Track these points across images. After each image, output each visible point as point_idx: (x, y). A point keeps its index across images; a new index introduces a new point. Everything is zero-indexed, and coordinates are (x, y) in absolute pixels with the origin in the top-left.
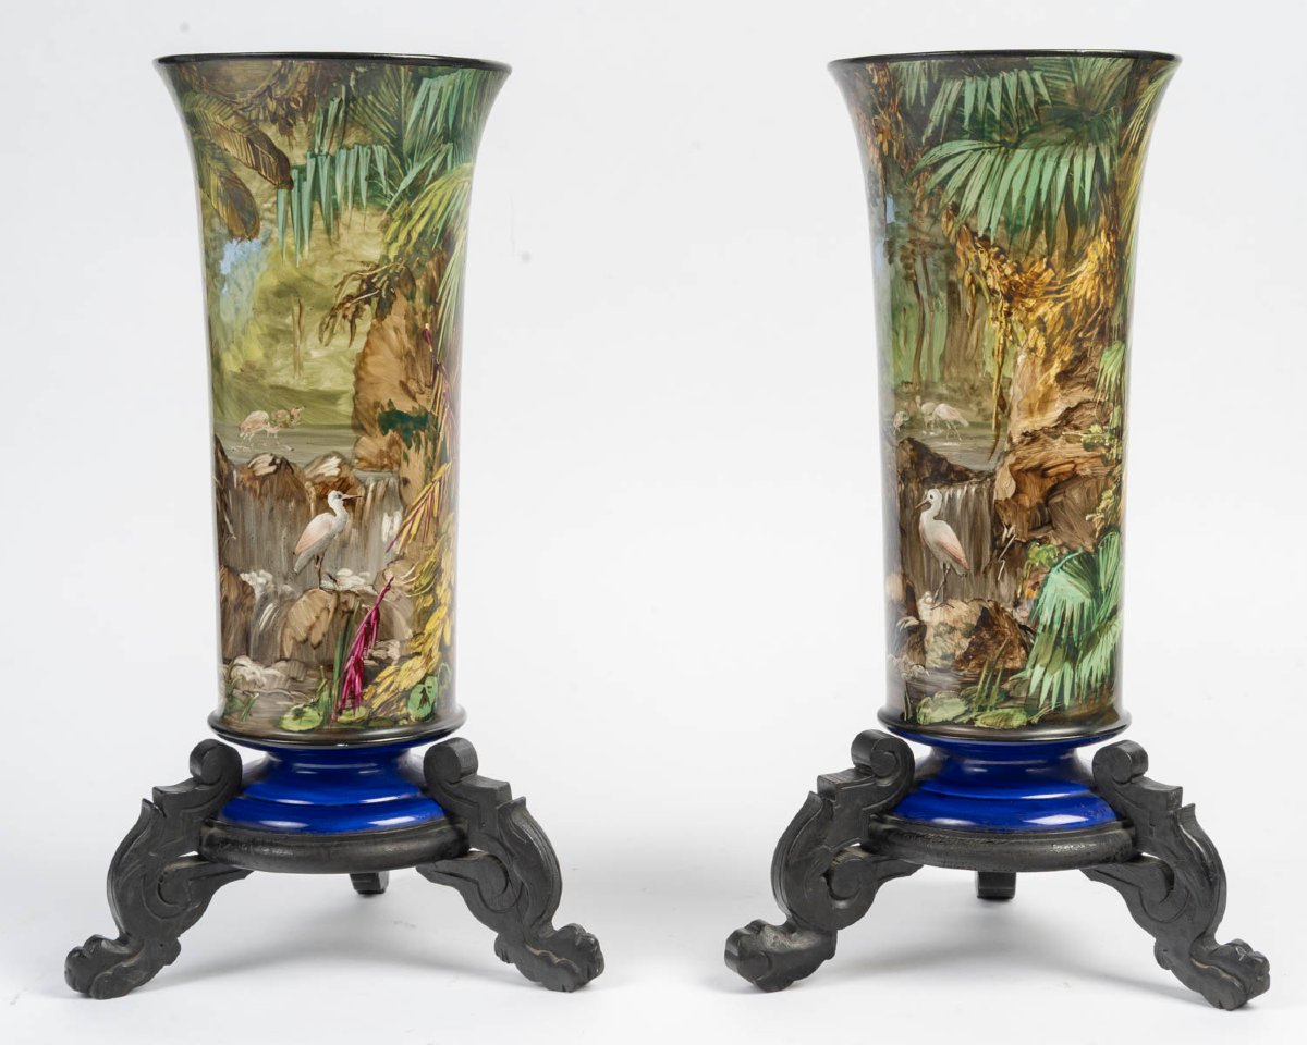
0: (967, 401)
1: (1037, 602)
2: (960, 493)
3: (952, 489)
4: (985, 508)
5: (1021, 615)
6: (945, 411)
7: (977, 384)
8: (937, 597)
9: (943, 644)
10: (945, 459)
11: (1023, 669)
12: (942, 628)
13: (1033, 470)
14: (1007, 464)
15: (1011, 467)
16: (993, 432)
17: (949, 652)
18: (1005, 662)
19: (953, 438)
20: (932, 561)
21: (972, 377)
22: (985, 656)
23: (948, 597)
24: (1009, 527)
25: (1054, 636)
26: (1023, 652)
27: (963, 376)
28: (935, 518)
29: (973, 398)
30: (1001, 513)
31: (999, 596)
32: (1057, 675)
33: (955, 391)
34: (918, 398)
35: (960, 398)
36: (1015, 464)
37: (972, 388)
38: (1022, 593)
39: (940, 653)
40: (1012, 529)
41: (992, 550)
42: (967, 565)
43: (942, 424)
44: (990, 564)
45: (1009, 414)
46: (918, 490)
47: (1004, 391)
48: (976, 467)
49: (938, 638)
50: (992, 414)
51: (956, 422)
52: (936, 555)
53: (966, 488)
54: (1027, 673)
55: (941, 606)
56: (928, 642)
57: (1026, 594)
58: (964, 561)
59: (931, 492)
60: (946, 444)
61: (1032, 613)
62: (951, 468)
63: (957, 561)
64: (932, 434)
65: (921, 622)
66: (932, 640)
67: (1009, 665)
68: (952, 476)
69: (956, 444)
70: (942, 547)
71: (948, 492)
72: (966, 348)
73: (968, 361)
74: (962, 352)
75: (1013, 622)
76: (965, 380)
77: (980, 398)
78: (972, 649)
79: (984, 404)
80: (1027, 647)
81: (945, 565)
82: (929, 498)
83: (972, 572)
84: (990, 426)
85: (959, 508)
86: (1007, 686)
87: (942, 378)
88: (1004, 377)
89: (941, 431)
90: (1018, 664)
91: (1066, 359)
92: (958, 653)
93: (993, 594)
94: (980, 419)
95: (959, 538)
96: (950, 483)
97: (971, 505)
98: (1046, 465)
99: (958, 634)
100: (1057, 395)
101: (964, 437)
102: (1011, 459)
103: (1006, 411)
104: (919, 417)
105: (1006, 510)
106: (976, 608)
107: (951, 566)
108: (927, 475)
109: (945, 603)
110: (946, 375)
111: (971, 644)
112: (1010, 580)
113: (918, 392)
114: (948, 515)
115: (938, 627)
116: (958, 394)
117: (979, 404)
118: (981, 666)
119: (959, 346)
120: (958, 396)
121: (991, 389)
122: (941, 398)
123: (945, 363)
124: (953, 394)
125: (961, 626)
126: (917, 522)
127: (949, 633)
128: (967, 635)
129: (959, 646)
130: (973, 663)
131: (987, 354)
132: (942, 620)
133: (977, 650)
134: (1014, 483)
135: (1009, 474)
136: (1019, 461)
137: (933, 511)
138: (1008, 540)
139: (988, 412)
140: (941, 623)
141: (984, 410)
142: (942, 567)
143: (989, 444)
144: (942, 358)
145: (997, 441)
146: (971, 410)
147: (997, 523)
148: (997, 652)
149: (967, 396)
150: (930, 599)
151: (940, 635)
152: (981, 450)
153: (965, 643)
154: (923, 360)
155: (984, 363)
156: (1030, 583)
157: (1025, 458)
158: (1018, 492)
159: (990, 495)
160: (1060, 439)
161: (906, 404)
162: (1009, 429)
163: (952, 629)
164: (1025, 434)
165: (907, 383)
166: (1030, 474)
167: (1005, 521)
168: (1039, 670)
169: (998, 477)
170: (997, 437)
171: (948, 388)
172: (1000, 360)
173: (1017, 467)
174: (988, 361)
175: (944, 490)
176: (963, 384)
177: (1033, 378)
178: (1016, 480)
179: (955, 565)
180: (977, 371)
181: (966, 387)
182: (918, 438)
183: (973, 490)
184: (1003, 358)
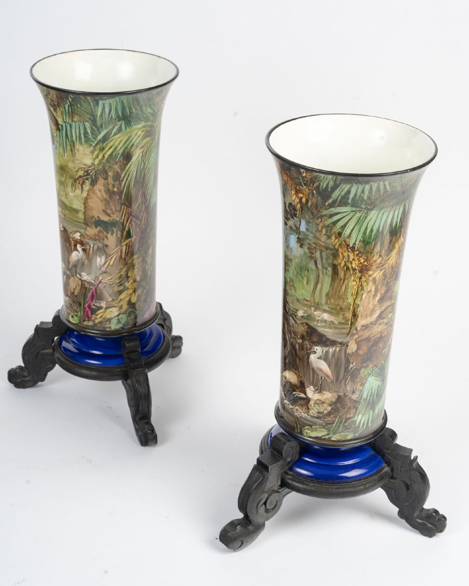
0: (338, 314)
1: (362, 390)
2: (331, 350)
3: (327, 348)
4: (343, 356)
5: (354, 397)
6: (326, 316)
7: (343, 307)
8: (317, 389)
9: (318, 408)
10: (325, 336)
11: (354, 417)
12: (318, 402)
13: (365, 340)
14: (354, 339)
15: (356, 339)
16: (349, 326)
17: (321, 411)
18: (347, 415)
19: (330, 328)
20: (315, 375)
21: (341, 304)
22: (338, 414)
23: (322, 390)
24: (352, 364)
25: (367, 402)
26: (354, 410)
27: (337, 303)
28: (318, 358)
29: (342, 313)
30: (350, 358)
31: (346, 390)
32: (367, 416)
33: (332, 309)
34: (313, 308)
35: (335, 312)
36: (357, 338)
37: (341, 308)
38: (356, 388)
39: (317, 411)
40: (354, 364)
41: (344, 373)
42: (332, 379)
43: (325, 321)
44: (343, 378)
45: (357, 318)
46: (310, 345)
47: (355, 309)
48: (340, 340)
49: (316, 405)
50: (349, 319)
51: (332, 322)
52: (317, 373)
53: (334, 348)
54: (356, 418)
55: (318, 393)
56: (311, 406)
57: (358, 388)
58: (331, 376)
59: (316, 348)
60: (326, 330)
61: (359, 395)
62: (328, 339)
63: (328, 376)
64: (319, 324)
65: (307, 397)
66: (313, 405)
67: (348, 416)
68: (328, 343)
69: (331, 330)
70: (321, 370)
71: (325, 349)
72: (340, 292)
73: (339, 297)
74: (337, 294)
75: (350, 399)
76: (338, 305)
77: (344, 313)
78: (332, 411)
79: (346, 315)
80: (356, 409)
81: (321, 377)
82: (315, 350)
83: (335, 381)
84: (348, 324)
85: (330, 356)
86: (346, 424)
87: (327, 303)
88: (356, 304)
89: (324, 324)
90: (352, 416)
91: (382, 293)
92: (325, 412)
93: (343, 390)
94: (344, 321)
95: (329, 367)
96: (326, 346)
97: (336, 355)
98: (371, 336)
99: (325, 405)
100: (377, 308)
101: (335, 328)
102: (356, 336)
103: (356, 318)
104: (312, 316)
105: (352, 357)
106: (335, 395)
107: (325, 378)
108: (315, 340)
109: (320, 392)
110: (329, 302)
111: (332, 409)
112: (351, 384)
113: (313, 306)
114: (325, 358)
115: (316, 400)
116: (334, 310)
117: (343, 315)
118: (336, 417)
119: (336, 291)
120: (334, 311)
121: (350, 309)
122: (325, 311)
123: (328, 297)
124: (331, 310)
125: (328, 402)
126: (308, 358)
127: (322, 404)
128: (330, 405)
129: (326, 409)
130: (332, 416)
131: (349, 295)
132: (318, 398)
133: (334, 411)
134: (356, 346)
135: (354, 342)
136: (359, 337)
137: (318, 355)
138: (352, 368)
139: (347, 318)
140: (318, 400)
141: (346, 317)
142: (320, 378)
143: (347, 331)
144: (327, 295)
145: (351, 329)
146: (339, 317)
147: (348, 362)
148: (343, 412)
149: (338, 312)
150: (313, 389)
151: (317, 404)
152: (343, 334)
153: (329, 408)
154: (317, 293)
155: (347, 298)
156: (360, 384)
157: (362, 335)
158: (358, 348)
159: (346, 351)
160: (377, 325)
161: (306, 309)
162: (356, 325)
163: (323, 403)
164: (363, 326)
165: (307, 301)
166: (364, 342)
167: (351, 361)
168: (360, 416)
169: (350, 344)
170: (351, 328)
171: (329, 307)
172: (355, 297)
173: (359, 340)
174: (349, 298)
176: (336, 306)
177: (369, 303)
178: (358, 345)
179: (327, 378)
180: (344, 302)
181: (338, 307)
182: (311, 324)
183: (338, 349)
184: (356, 296)
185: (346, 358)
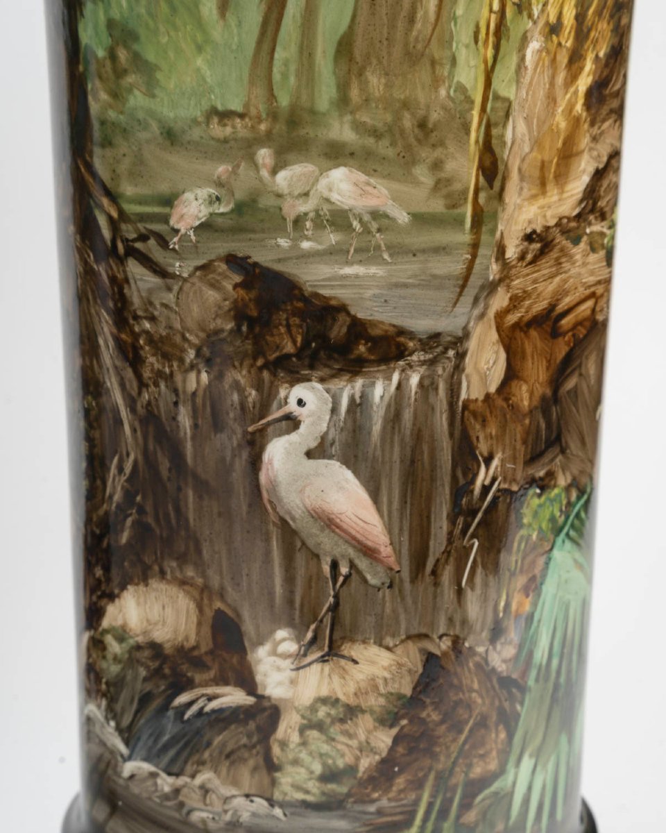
0: (408, 160)
1: (530, 617)
2: (380, 391)
3: (359, 383)
4: (441, 421)
5: (500, 657)
6: (346, 187)
7: (434, 116)
8: (314, 640)
9: (325, 748)
10: (343, 308)
11: (501, 771)
12: (322, 712)
13: (537, 322)
14: (491, 313)
15: (500, 316)
16: (466, 237)
17: (341, 763)
18: (470, 766)
19: (367, 254)
20: (300, 560)
21: (421, 96)
22: (427, 762)
23: (344, 639)
24: (488, 460)
25: (551, 685)
26: (503, 735)
27: (399, 94)
28: (310, 454)
29: (426, 154)
30: (476, 429)
31: (464, 622)
32: (551, 766)
33: (376, 134)
34: (264, 155)
35: (390, 152)
36: (507, 311)
37: (422, 125)
38: (507, 605)
39: (318, 768)
40: (495, 463)
41: (452, 520)
42: (392, 561)
43: (339, 219)
44: (447, 553)
45: (502, 189)
46: (259, 387)
47: (494, 132)
48: (422, 325)
49: (313, 734)
50: (465, 191)
51: (376, 215)
52: (311, 543)
53: (396, 377)
54: (510, 777)
55: (323, 660)
56: (284, 744)
57: (514, 606)
58: (386, 551)
59: (299, 391)
60: (348, 270)
61: (520, 647)
62: (359, 329)
63: (369, 552)
64: (306, 245)
65: (261, 698)
66: (295, 738)
67: (477, 771)
68: (362, 348)
69: (373, 270)
70: (329, 522)
71: (349, 390)
72: (412, 20)
73: (413, 57)
74: (399, 35)
75: (485, 671)
76: (406, 105)
77: (438, 152)
78: (401, 749)
79: (450, 166)
80: (508, 721)
81: (335, 566)
82: (292, 406)
83: (406, 575)
84: (459, 222)
85: (377, 428)
86: (471, 817)
87: (343, 101)
88: (497, 97)
89: (333, 238)
90: (493, 766)
91: (601, 54)
92: (365, 763)
93: (451, 620)
94: (437, 206)
95: (375, 495)
96: (355, 368)
97: (407, 415)
98: (561, 307)
99: (364, 724)
100: (584, 141)
101: (397, 251)
102: (500, 300)
103: (497, 184)
104: (266, 202)
105: (484, 423)
106: (411, 657)
107: (352, 565)
108: (289, 348)
109: (332, 652)
110: (354, 93)
111: (396, 740)
112: (486, 585)
113: (267, 139)
114: (348, 444)
115: (313, 708)
116: (385, 142)
117: (437, 166)
118: (418, 785)
119: (393, 19)
120: (384, 148)
121: (466, 129)
122: (336, 154)
123: (351, 59)
124: (370, 141)
125: (375, 702)
126: (255, 462)
127: (342, 721)
128: (387, 719)
129: (366, 748)
130: (400, 782)
131: (463, 35)
132: (324, 692)
133: (411, 751)
134: (503, 356)
135: (494, 336)
136: (515, 302)
137: (305, 436)
138: (486, 489)
139: (457, 186)
140: (324, 701)
141: (449, 181)
142: (326, 569)
143: (454, 266)
144: (344, 48)
145: (474, 256)
146: (417, 183)
147: (466, 456)
148: (454, 749)
149: (408, 147)
150: (291, 647)
151: (320, 726)
152: (434, 282)
153: (384, 740)
154: (285, 52)
155: (454, 61)
156: (521, 581)
157: (526, 295)
158: (511, 374)
159: (453, 391)
160: (583, 245)
161: (222, 169)
162: (500, 227)
163: (352, 712)
164: (529, 238)
165: (225, 116)
166: (534, 333)
167: (483, 448)
168: (527, 763)
169: (472, 344)
170: (475, 246)
171: (358, 127)
172: (490, 52)
173: (512, 318)
174: (463, 55)
175: (336, 384)
176: (398, 118)
177: (552, 99)
178: (508, 350)
179: (363, 564)
180: (436, 82)
181: (408, 122)
182: (262, 256)
183: (414, 380)
184: (497, 48)
185: (457, 433)
